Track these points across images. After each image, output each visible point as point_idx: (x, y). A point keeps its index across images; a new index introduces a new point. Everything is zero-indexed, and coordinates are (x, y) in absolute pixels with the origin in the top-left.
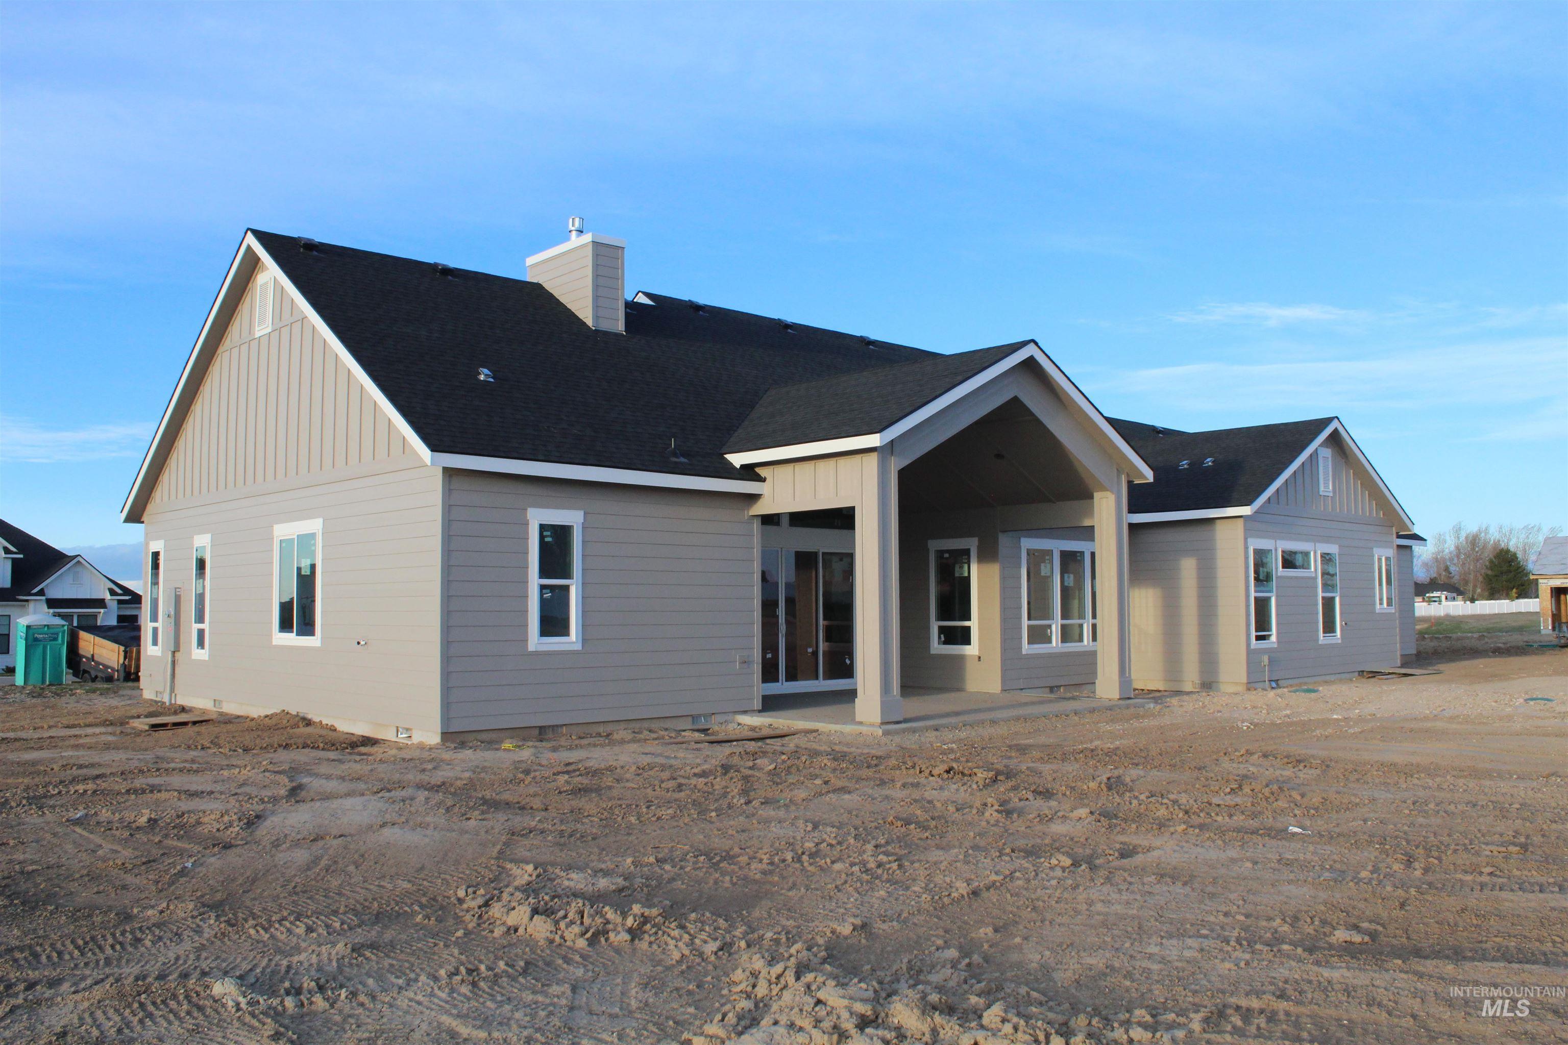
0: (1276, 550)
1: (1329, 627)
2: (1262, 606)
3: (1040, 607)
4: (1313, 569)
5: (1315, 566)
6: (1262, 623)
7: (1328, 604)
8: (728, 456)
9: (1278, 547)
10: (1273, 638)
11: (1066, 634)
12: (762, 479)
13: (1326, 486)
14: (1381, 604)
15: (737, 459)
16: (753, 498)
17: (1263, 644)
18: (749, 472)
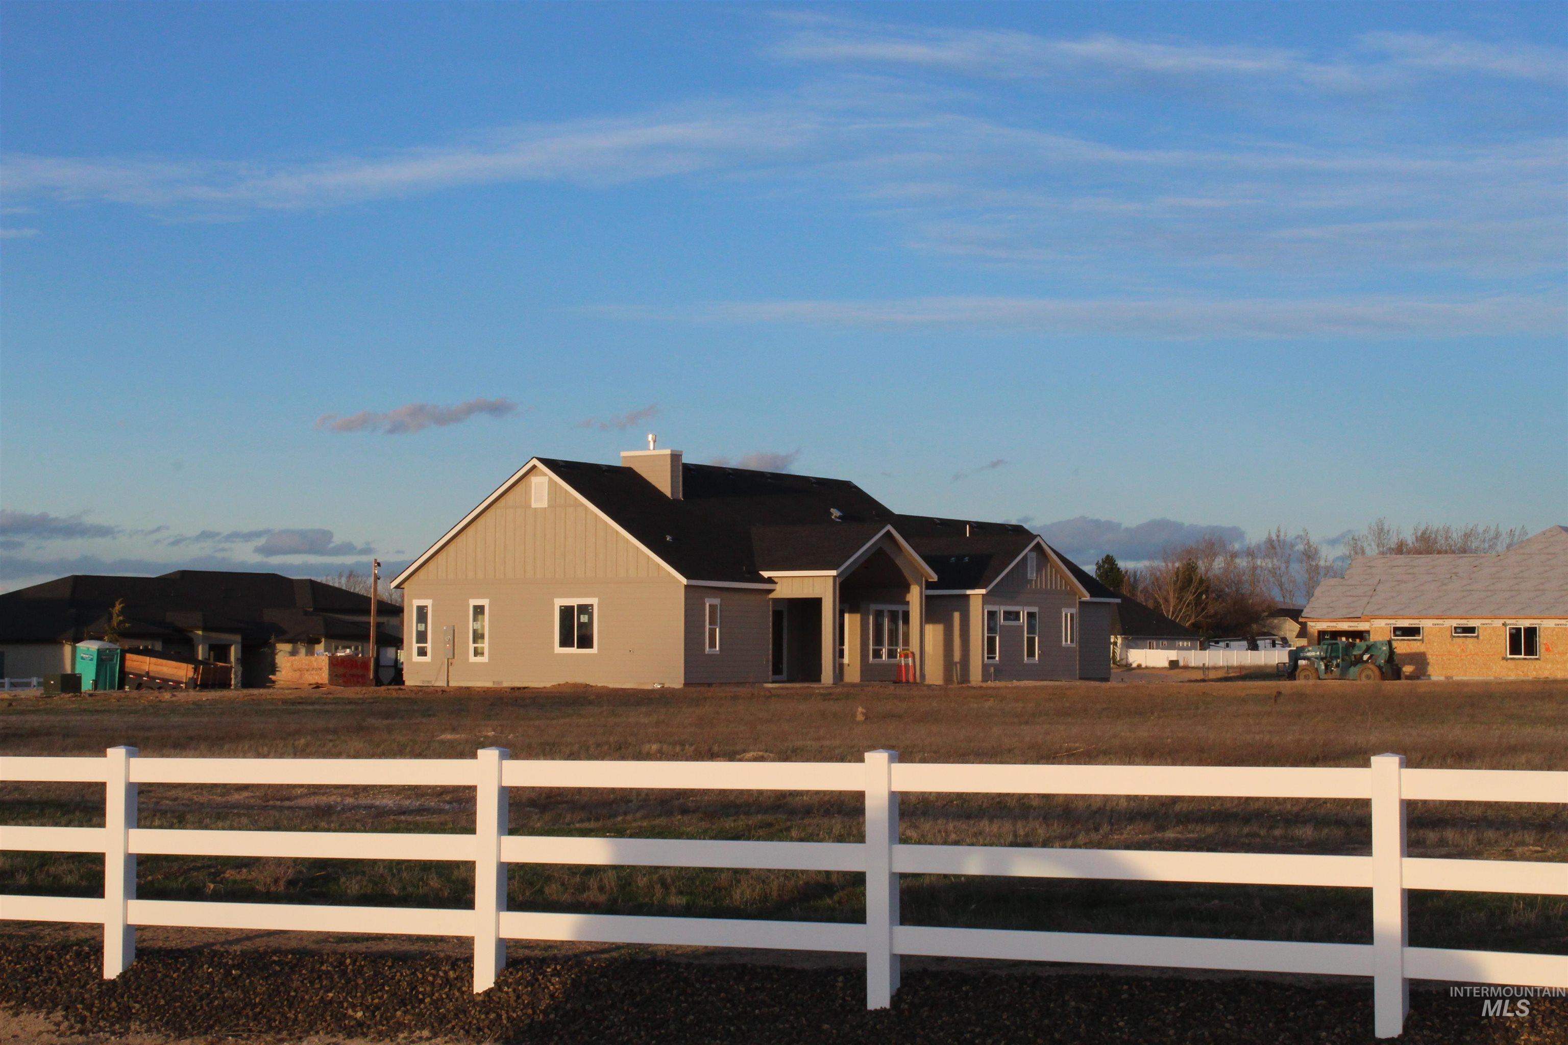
0: (1000, 611)
1: (1031, 654)
2: (991, 641)
3: (878, 641)
4: (1021, 621)
5: (1023, 619)
6: (991, 650)
7: (1031, 641)
8: (761, 572)
9: (1001, 610)
10: (997, 658)
11: (892, 654)
12: (775, 583)
13: (1032, 573)
14: (1066, 640)
15: (766, 574)
16: (771, 591)
17: (991, 661)
18: (770, 580)
